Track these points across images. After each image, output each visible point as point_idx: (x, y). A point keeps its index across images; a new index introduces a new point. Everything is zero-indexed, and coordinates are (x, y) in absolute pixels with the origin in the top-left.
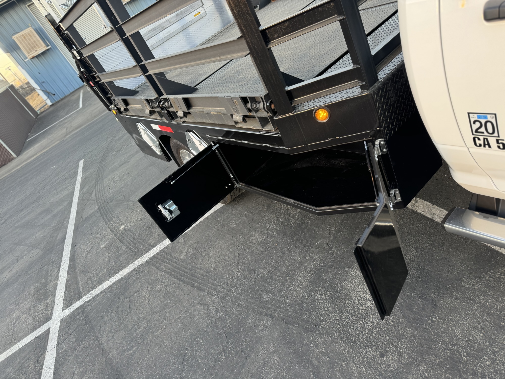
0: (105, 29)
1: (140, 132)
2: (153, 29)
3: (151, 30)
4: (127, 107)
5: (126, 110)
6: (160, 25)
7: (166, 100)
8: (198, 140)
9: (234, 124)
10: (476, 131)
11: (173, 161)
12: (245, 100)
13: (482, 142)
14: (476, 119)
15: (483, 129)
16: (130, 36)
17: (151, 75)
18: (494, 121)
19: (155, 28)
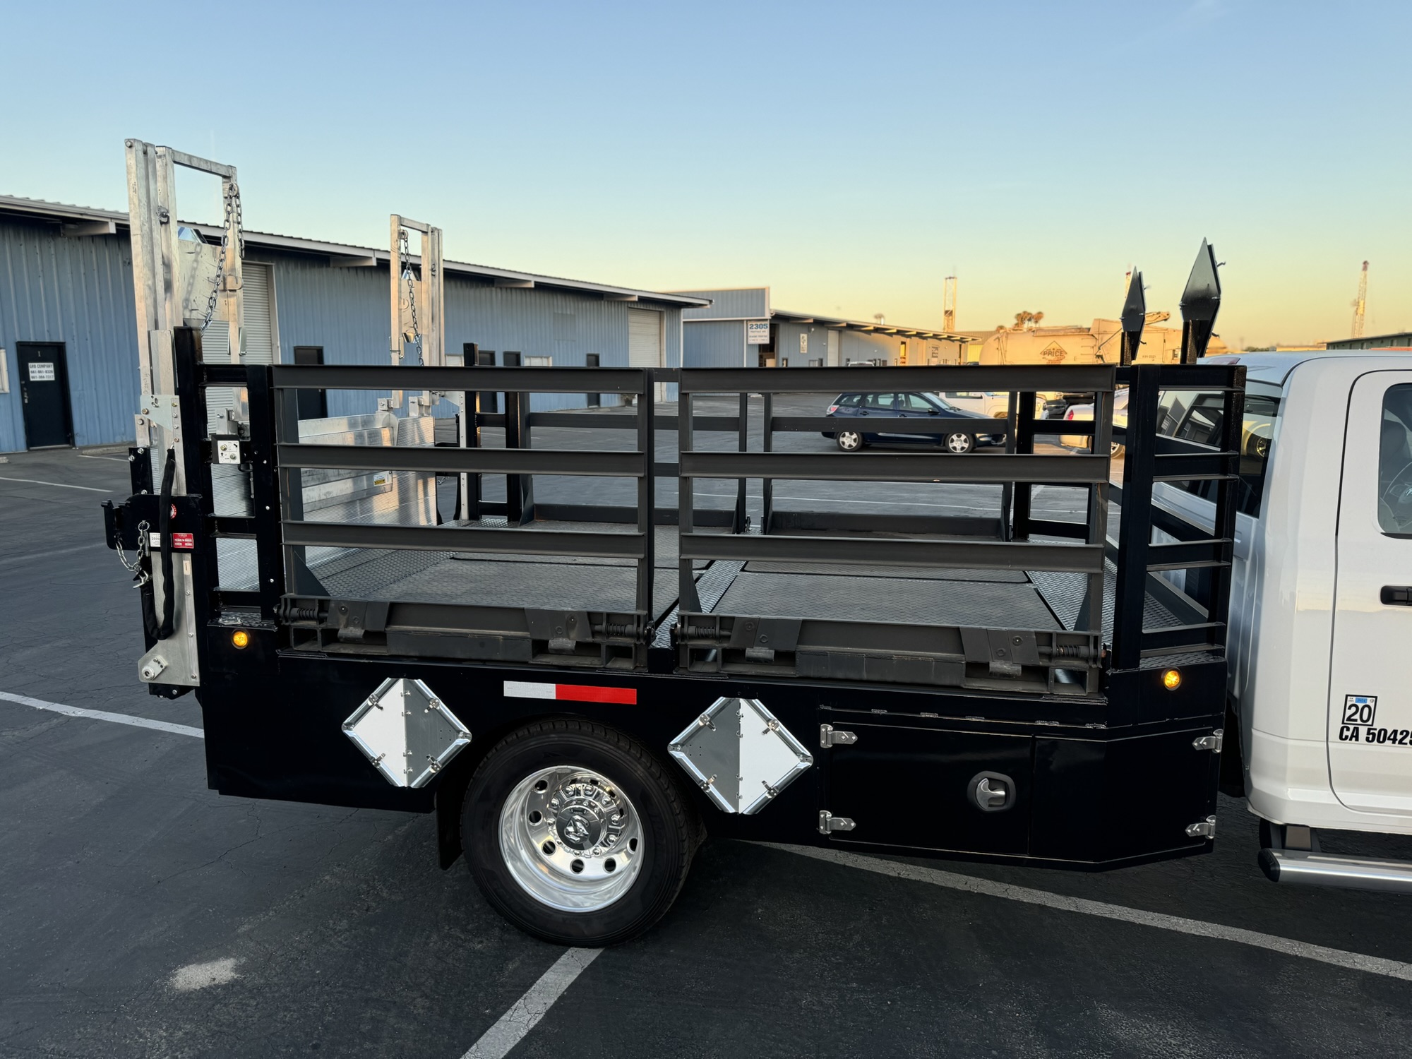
4: (386, 629)
5: (372, 638)
9: (957, 683)
10: (1349, 719)
13: (1349, 734)
14: (1354, 703)
15: (1357, 717)
18: (1372, 705)
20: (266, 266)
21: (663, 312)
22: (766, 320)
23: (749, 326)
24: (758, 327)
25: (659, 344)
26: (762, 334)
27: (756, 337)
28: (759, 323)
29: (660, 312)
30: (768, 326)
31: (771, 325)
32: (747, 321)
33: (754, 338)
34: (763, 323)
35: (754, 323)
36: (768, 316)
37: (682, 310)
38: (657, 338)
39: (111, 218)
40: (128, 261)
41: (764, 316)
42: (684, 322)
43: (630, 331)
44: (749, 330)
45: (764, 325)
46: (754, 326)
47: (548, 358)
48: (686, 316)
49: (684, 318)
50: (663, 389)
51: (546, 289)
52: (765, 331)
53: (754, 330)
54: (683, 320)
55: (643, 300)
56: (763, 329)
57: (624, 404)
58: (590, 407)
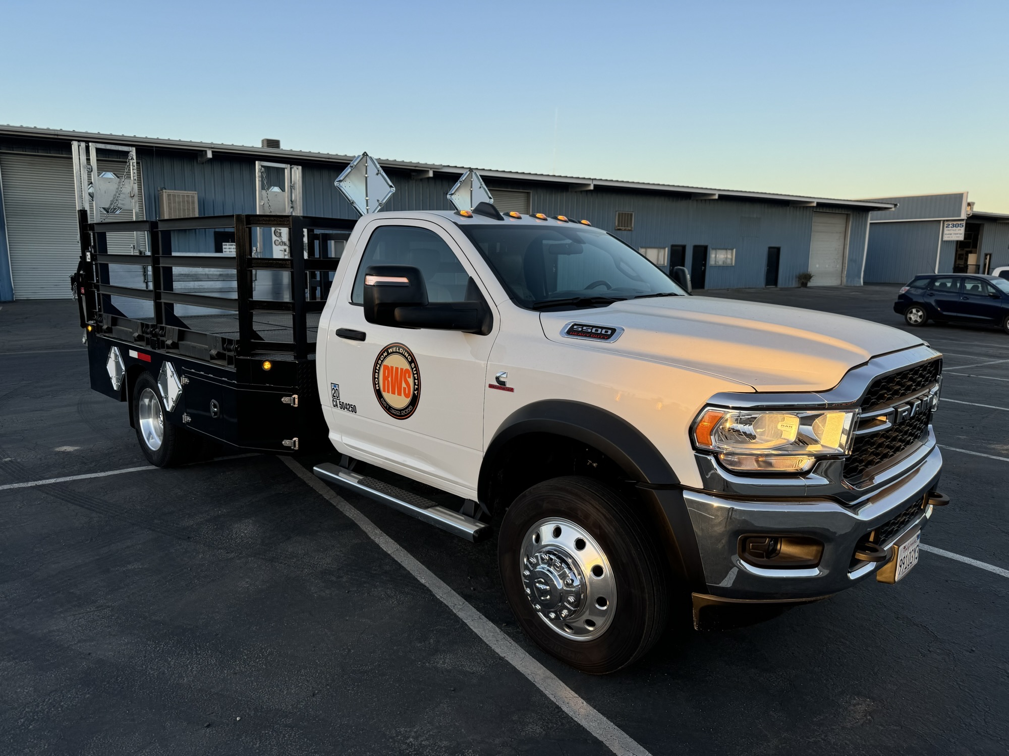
0: (132, 249)
1: (110, 357)
2: (185, 274)
3: (183, 274)
4: (113, 327)
5: (109, 330)
6: (196, 274)
7: (162, 328)
8: (172, 372)
9: (209, 359)
11: (126, 404)
12: (224, 340)
16: (163, 267)
17: (161, 302)
19: (189, 274)
20: (528, 193)
21: (850, 214)
22: (963, 220)
23: (945, 226)
24: (954, 226)
25: (843, 240)
26: (957, 232)
27: (950, 234)
28: (955, 223)
29: (847, 214)
30: (964, 225)
31: (966, 224)
32: (944, 221)
33: (949, 236)
34: (959, 223)
35: (950, 223)
36: (963, 216)
37: (870, 212)
38: (842, 235)
39: (431, 168)
40: (446, 193)
41: (960, 216)
42: (871, 223)
43: (812, 230)
44: (945, 229)
45: (960, 224)
46: (951, 226)
47: (732, 250)
48: (871, 218)
49: (871, 220)
50: (843, 275)
51: (729, 199)
52: (960, 230)
53: (950, 228)
54: (869, 221)
55: (820, 205)
56: (959, 228)
57: (800, 286)
58: (767, 287)
